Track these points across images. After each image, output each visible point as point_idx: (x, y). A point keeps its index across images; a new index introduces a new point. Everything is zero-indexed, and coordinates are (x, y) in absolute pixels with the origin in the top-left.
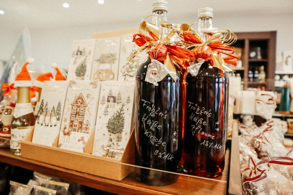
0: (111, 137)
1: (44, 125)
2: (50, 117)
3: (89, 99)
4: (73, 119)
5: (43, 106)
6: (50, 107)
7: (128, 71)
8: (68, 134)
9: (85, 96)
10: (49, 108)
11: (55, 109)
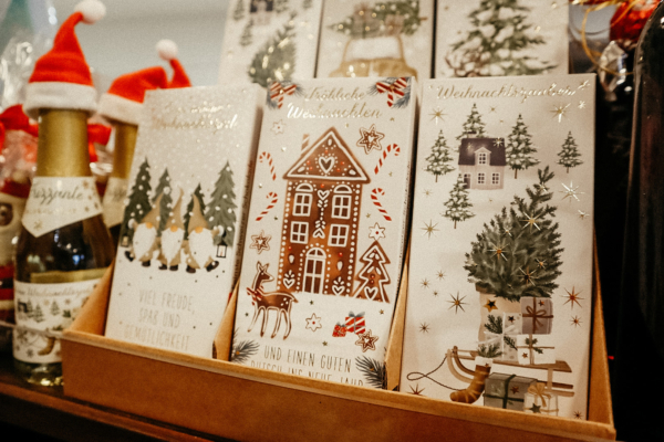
0: (494, 313)
1: (156, 263)
2: (181, 232)
3: (376, 154)
4: (301, 237)
5: (148, 187)
6: (180, 191)
7: (477, 60)
8: (282, 302)
9: (352, 139)
10: (175, 197)
11: (207, 200)
